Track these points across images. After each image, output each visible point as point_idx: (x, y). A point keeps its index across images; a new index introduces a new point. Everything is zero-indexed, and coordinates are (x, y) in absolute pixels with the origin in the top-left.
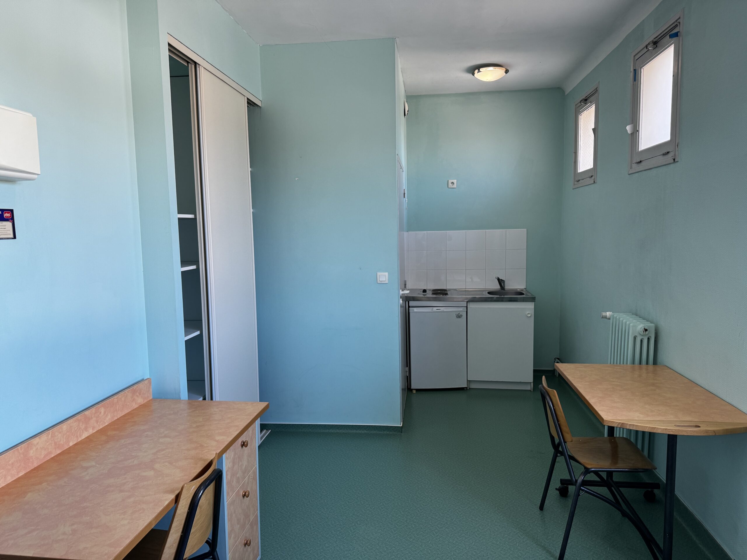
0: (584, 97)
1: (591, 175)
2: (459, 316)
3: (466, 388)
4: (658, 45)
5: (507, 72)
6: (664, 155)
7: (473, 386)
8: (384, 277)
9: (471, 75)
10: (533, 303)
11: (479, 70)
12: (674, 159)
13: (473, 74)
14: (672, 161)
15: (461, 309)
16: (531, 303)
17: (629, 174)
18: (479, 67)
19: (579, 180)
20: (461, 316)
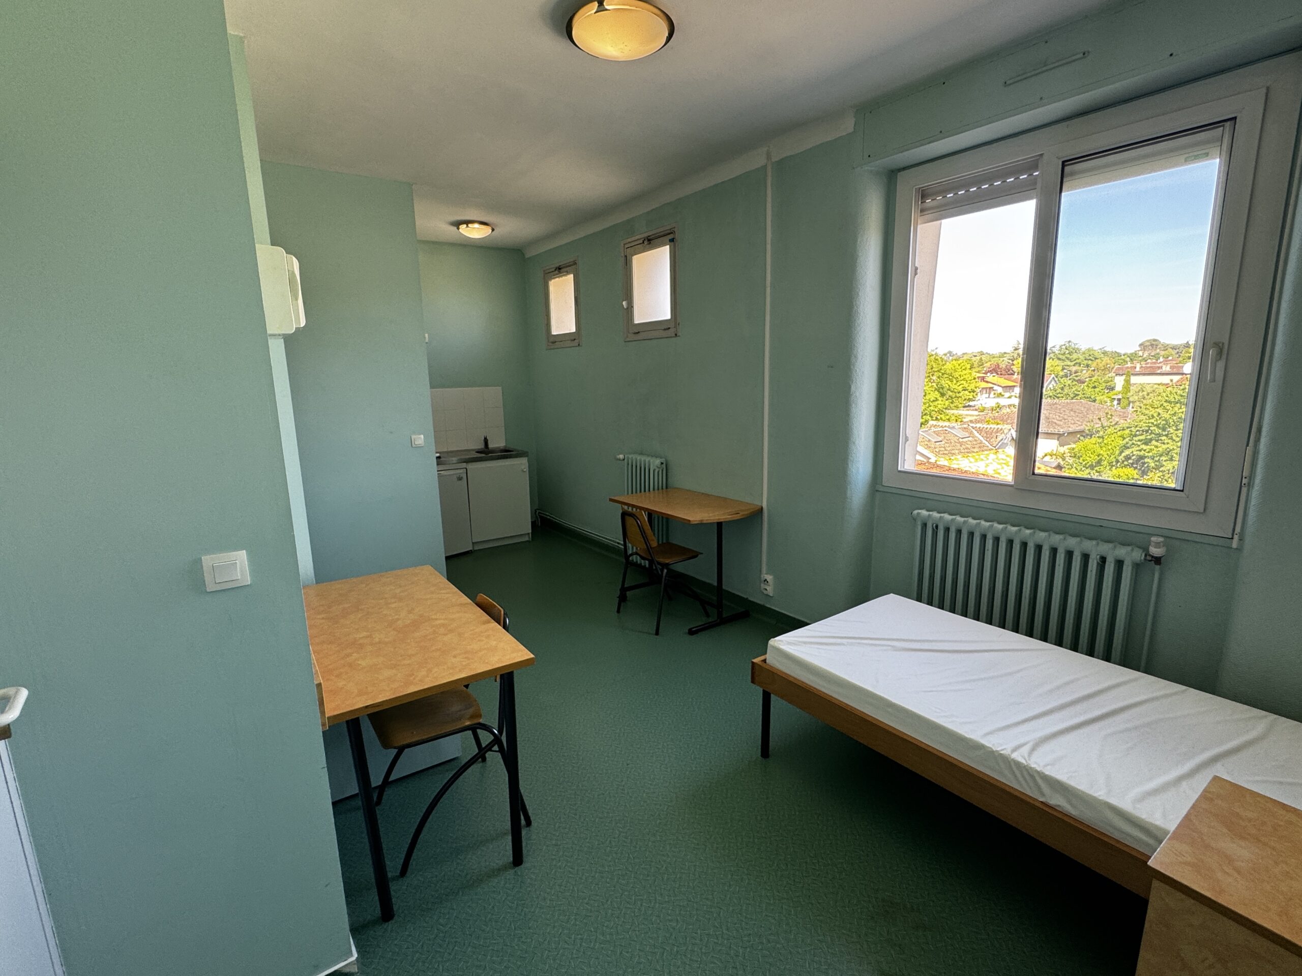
0: (557, 265)
1: (573, 338)
2: (460, 479)
3: (471, 550)
4: (651, 242)
5: (493, 230)
6: (665, 329)
7: (476, 548)
8: (420, 440)
9: (455, 228)
10: (527, 458)
11: (467, 225)
12: (676, 335)
13: (458, 229)
14: (674, 335)
15: (461, 471)
16: (524, 458)
17: (625, 342)
18: (467, 222)
19: (555, 342)
20: (462, 477)
